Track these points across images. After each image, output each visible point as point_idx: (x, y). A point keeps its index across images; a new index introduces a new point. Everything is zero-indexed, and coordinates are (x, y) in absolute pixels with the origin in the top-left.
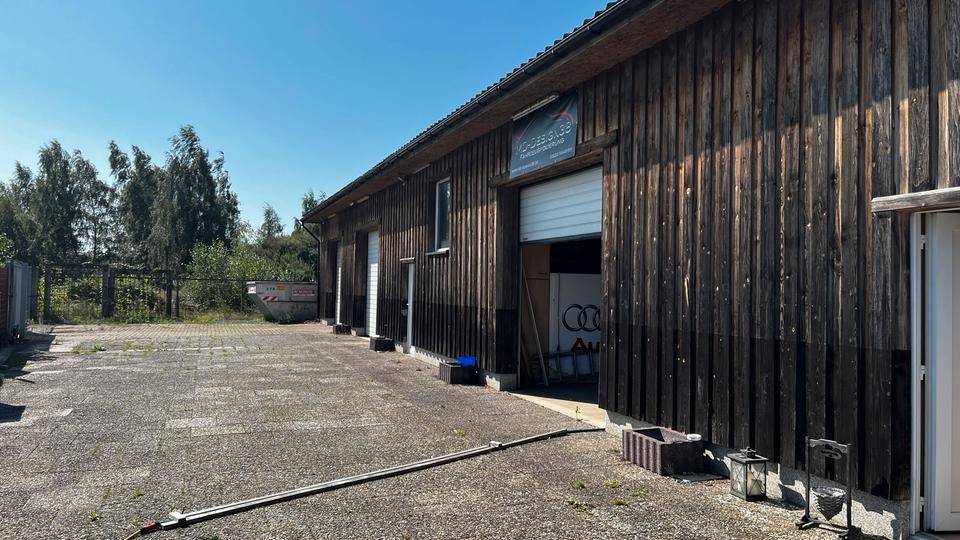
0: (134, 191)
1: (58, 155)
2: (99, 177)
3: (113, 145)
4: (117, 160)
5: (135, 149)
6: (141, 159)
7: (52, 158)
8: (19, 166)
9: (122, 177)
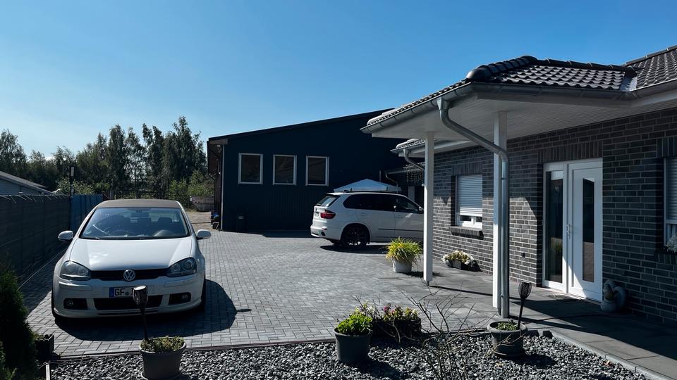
0: (154, 149)
1: (119, 132)
2: (140, 143)
3: (144, 126)
4: (146, 132)
5: (154, 127)
6: (158, 133)
7: (116, 133)
8: (100, 135)
9: (149, 143)
